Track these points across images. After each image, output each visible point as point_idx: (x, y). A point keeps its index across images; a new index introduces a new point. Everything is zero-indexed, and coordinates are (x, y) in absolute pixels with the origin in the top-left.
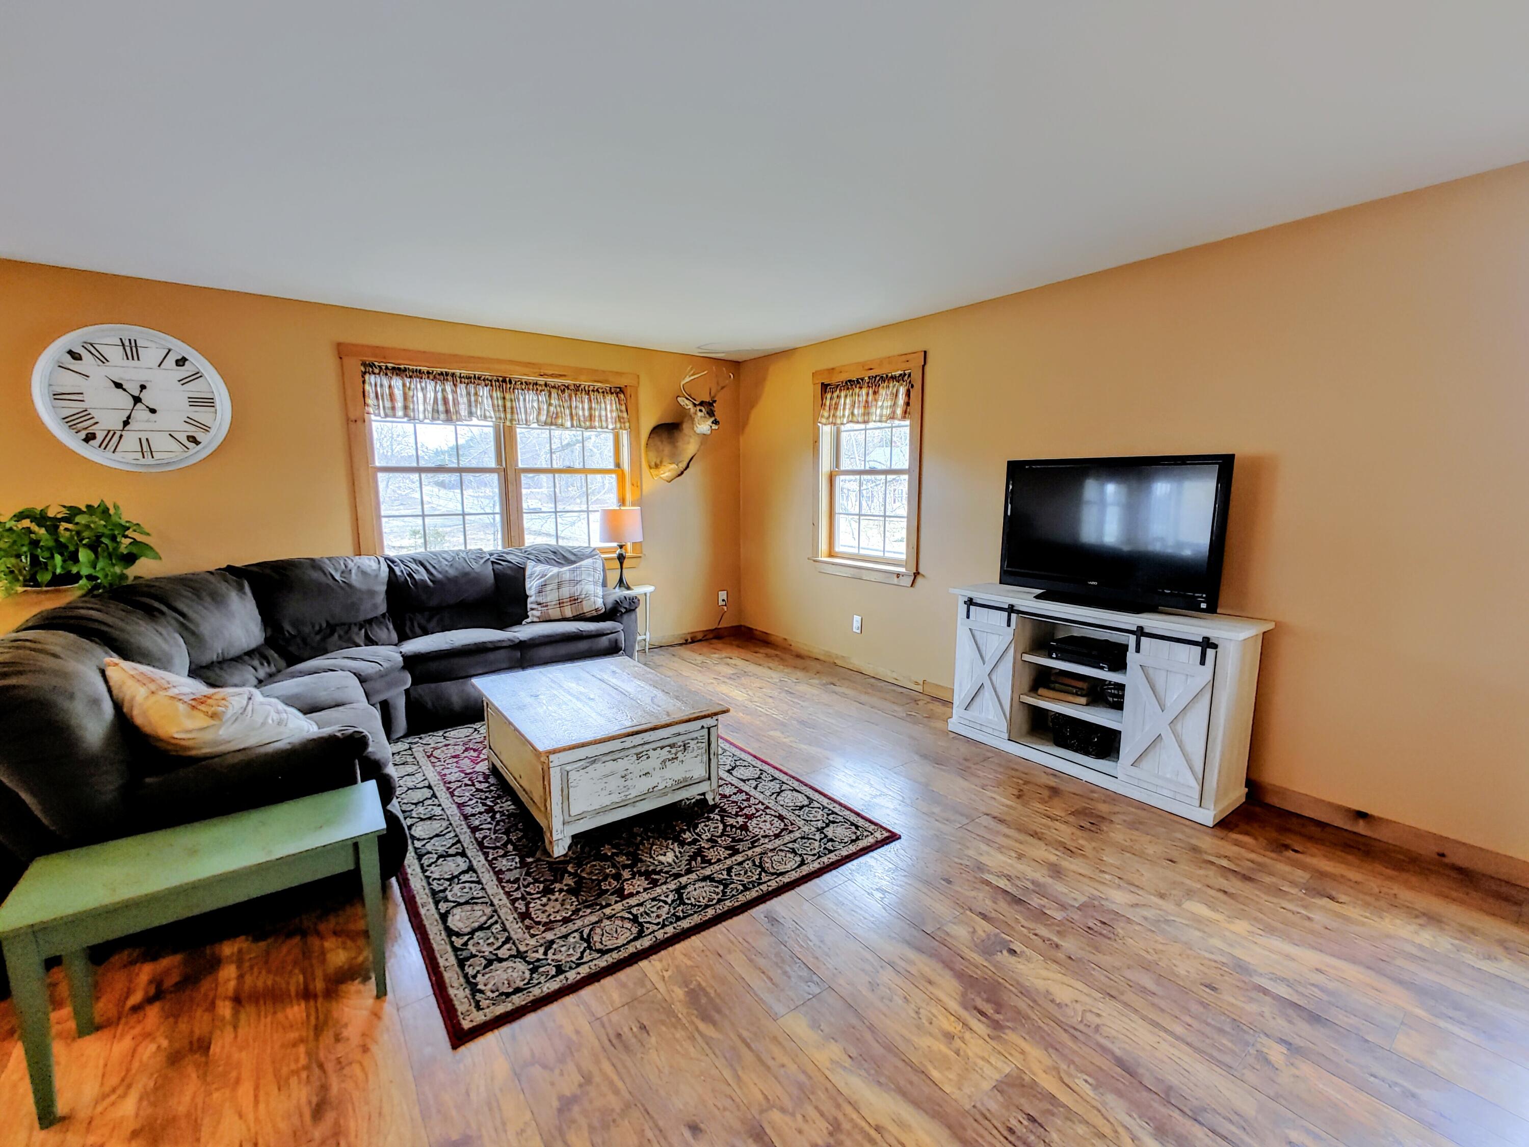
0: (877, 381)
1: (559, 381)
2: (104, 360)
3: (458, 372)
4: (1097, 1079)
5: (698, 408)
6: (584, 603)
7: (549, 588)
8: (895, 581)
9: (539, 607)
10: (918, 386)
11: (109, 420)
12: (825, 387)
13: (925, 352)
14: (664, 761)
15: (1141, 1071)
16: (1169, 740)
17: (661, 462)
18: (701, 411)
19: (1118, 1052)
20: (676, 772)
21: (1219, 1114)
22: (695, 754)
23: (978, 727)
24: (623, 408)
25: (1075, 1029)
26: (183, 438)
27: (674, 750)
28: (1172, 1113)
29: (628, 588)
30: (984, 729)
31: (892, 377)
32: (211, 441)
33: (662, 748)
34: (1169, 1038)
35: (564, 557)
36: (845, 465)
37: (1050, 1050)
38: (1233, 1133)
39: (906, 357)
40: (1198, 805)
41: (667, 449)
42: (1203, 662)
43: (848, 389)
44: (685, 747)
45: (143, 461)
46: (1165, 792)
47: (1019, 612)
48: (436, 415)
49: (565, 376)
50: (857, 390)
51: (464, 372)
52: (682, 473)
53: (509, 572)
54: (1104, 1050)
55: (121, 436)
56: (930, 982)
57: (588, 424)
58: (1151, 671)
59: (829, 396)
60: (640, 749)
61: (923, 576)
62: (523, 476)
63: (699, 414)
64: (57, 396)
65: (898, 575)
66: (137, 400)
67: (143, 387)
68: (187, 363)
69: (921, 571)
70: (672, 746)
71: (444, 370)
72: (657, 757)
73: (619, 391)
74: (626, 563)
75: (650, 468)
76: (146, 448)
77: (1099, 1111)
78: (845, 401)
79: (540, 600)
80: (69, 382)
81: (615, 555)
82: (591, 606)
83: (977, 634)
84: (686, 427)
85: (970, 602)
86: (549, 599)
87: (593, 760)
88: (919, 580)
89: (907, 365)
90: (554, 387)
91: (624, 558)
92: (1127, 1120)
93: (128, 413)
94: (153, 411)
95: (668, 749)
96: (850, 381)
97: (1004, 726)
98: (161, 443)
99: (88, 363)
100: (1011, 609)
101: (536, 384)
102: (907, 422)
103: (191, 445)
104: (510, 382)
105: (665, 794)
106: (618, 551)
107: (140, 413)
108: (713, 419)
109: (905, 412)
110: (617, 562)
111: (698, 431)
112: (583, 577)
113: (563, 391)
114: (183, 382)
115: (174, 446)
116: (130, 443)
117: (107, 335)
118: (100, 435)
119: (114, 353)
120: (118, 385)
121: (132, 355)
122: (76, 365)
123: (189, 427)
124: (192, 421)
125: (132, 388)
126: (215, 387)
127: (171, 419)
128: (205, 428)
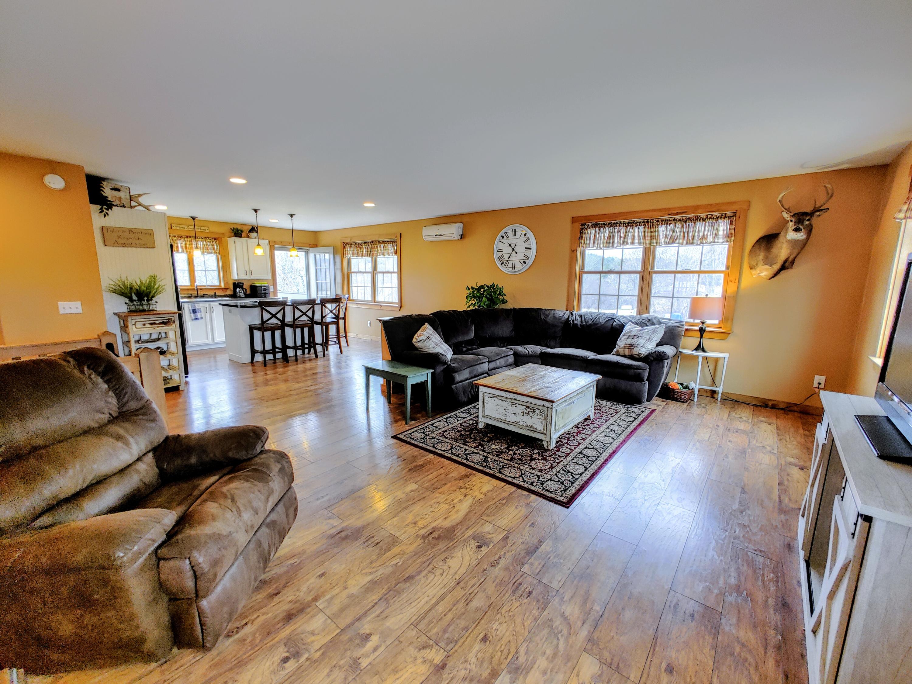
1: (684, 216)
2: (508, 237)
3: (622, 221)
4: (399, 566)
11: (507, 257)
14: (523, 412)
15: (408, 584)
18: (791, 221)
19: (418, 578)
20: (527, 420)
21: (385, 609)
22: (538, 417)
24: (733, 227)
25: (430, 563)
26: (522, 262)
27: (528, 409)
28: (384, 590)
29: (704, 351)
32: (530, 262)
33: (523, 405)
34: (432, 602)
37: (414, 553)
38: (375, 611)
41: (763, 254)
44: (534, 411)
45: (513, 271)
48: (608, 245)
49: (686, 212)
51: (626, 221)
52: (778, 273)
54: (420, 572)
55: (509, 262)
56: (445, 518)
60: (513, 401)
63: (790, 224)
64: (498, 251)
66: (513, 250)
67: (516, 245)
68: (527, 234)
70: (528, 407)
72: (519, 409)
74: (705, 335)
75: (751, 269)
76: (514, 267)
77: (383, 564)
80: (501, 246)
81: (697, 328)
82: (637, 351)
87: (495, 396)
90: (679, 220)
91: (705, 331)
92: (380, 572)
93: (510, 254)
94: (516, 253)
95: (525, 407)
98: (518, 264)
99: (505, 240)
101: (666, 220)
103: (524, 264)
105: (523, 429)
106: (701, 325)
107: (514, 255)
110: (699, 334)
111: (789, 238)
113: (685, 222)
114: (525, 242)
115: (520, 265)
116: (510, 265)
117: (509, 229)
118: (505, 262)
119: (510, 235)
120: (510, 245)
121: (514, 235)
122: (503, 240)
123: (525, 258)
124: (525, 256)
125: (513, 246)
126: (533, 243)
127: (520, 256)
128: (528, 258)
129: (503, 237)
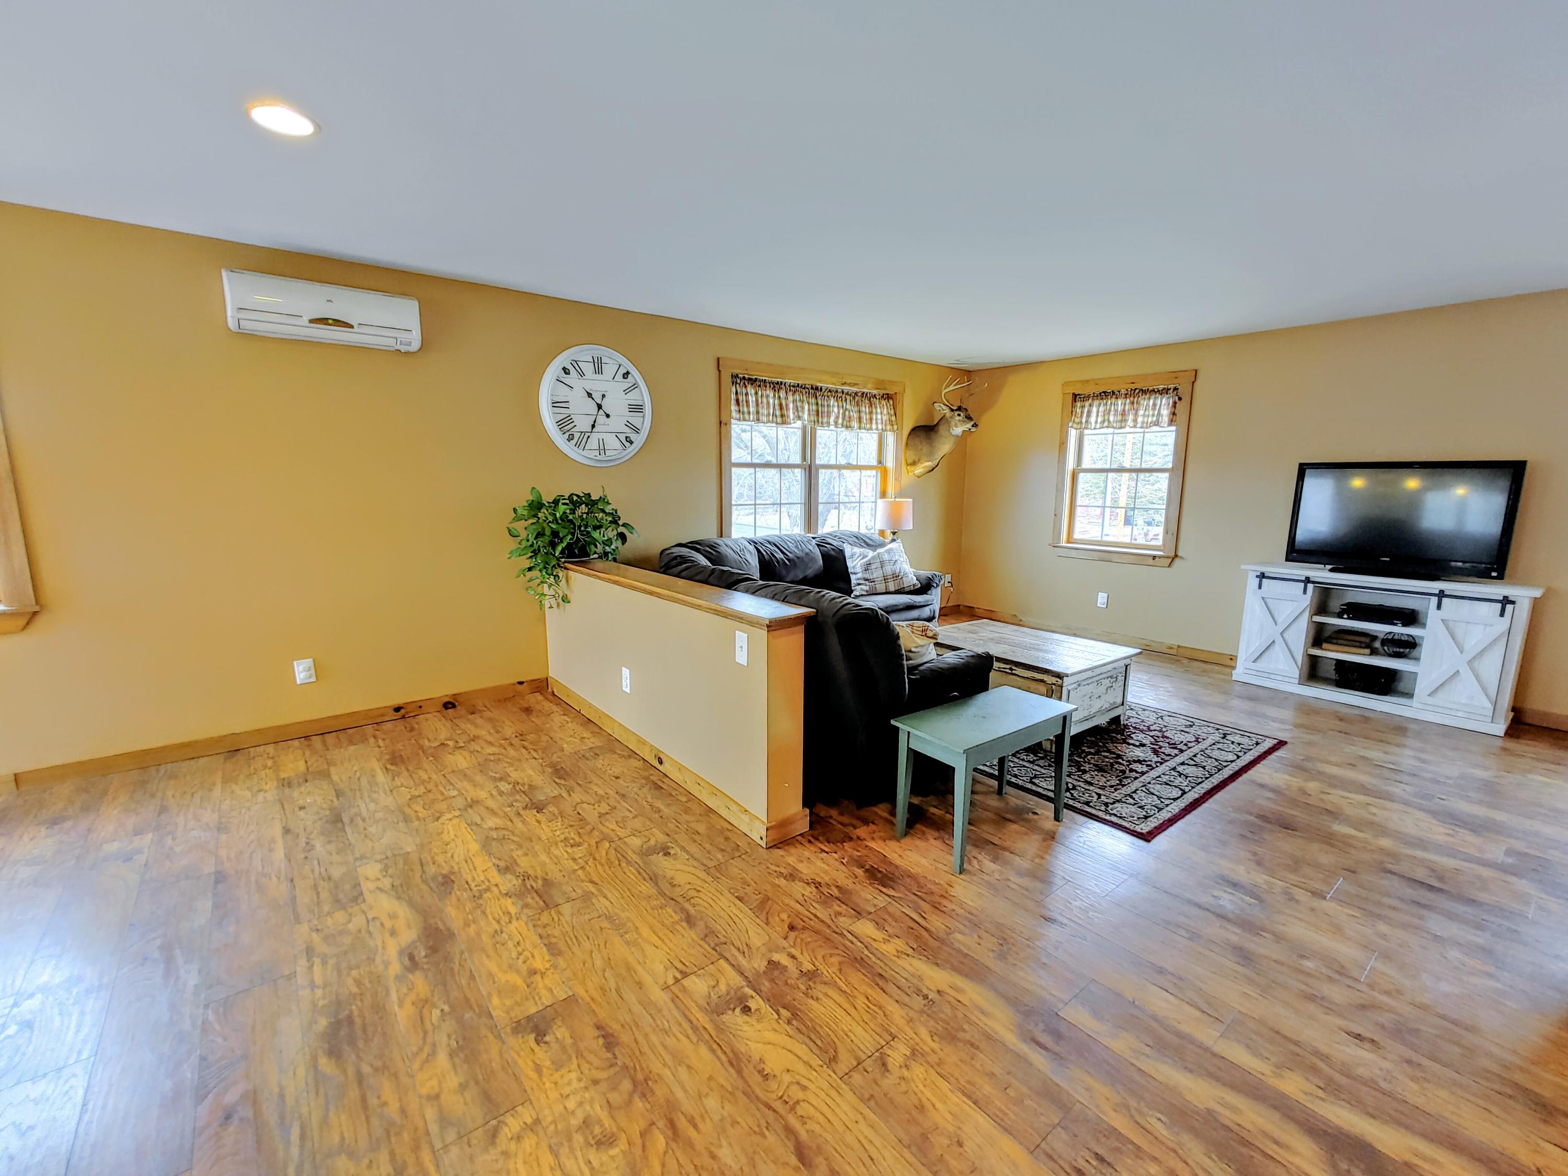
0: (1137, 392)
1: (852, 389)
2: (582, 374)
3: (788, 382)
5: (956, 413)
6: (904, 579)
7: (873, 566)
8: (1151, 561)
9: (867, 583)
10: (1186, 399)
11: (582, 424)
12: (1075, 396)
13: (1196, 370)
16: (1466, 673)
17: (919, 460)
18: (959, 415)
23: (1266, 675)
24: (892, 412)
26: (623, 438)
30: (1272, 676)
31: (1154, 390)
32: (639, 441)
35: (865, 542)
36: (1086, 464)
39: (1175, 374)
40: (1490, 721)
41: (925, 449)
42: (1502, 615)
43: (1102, 399)
45: (599, 458)
46: (1460, 714)
47: (1313, 582)
48: (773, 418)
49: (856, 384)
50: (1113, 400)
51: (793, 382)
52: (933, 469)
53: (833, 553)
55: (589, 437)
57: (868, 426)
58: (1451, 624)
59: (1079, 404)
61: (1182, 558)
62: (820, 471)
63: (957, 418)
64: (555, 404)
65: (1154, 557)
66: (600, 407)
67: (604, 396)
68: (629, 376)
69: (1179, 554)
71: (779, 380)
73: (888, 397)
75: (908, 465)
76: (602, 447)
78: (1096, 411)
79: (867, 576)
80: (563, 393)
82: (910, 582)
83: (1268, 601)
84: (942, 429)
85: (1262, 576)
86: (875, 576)
88: (1177, 561)
89: (1176, 381)
90: (847, 394)
93: (593, 418)
94: (608, 416)
96: (1104, 392)
97: (1296, 673)
98: (612, 443)
99: (573, 378)
100: (1307, 580)
101: (837, 392)
102: (1174, 428)
103: (627, 444)
104: (821, 390)
107: (601, 419)
108: (972, 423)
109: (1172, 421)
111: (954, 433)
112: (897, 557)
113: (854, 398)
114: (626, 391)
115: (618, 445)
116: (593, 443)
117: (584, 354)
118: (577, 436)
119: (588, 368)
120: (590, 395)
121: (599, 370)
122: (567, 379)
123: (627, 430)
124: (629, 425)
125: (597, 397)
126: (644, 396)
127: (617, 423)
128: (637, 430)
129: (566, 371)
